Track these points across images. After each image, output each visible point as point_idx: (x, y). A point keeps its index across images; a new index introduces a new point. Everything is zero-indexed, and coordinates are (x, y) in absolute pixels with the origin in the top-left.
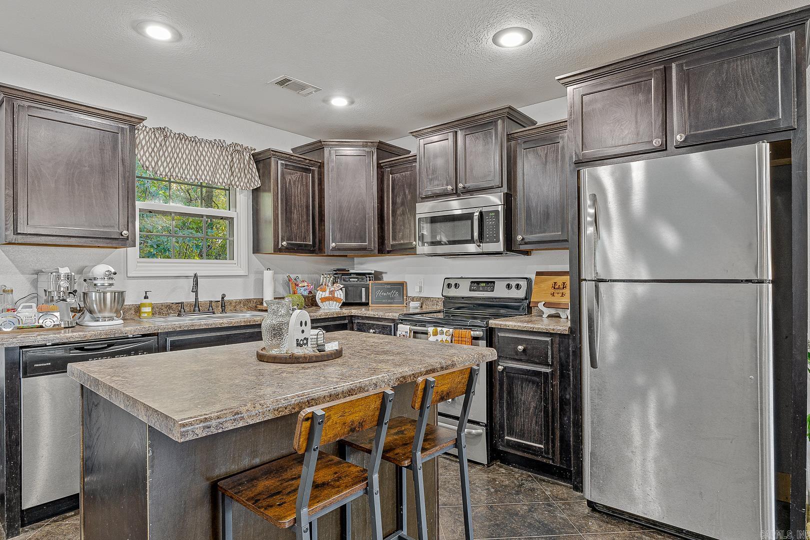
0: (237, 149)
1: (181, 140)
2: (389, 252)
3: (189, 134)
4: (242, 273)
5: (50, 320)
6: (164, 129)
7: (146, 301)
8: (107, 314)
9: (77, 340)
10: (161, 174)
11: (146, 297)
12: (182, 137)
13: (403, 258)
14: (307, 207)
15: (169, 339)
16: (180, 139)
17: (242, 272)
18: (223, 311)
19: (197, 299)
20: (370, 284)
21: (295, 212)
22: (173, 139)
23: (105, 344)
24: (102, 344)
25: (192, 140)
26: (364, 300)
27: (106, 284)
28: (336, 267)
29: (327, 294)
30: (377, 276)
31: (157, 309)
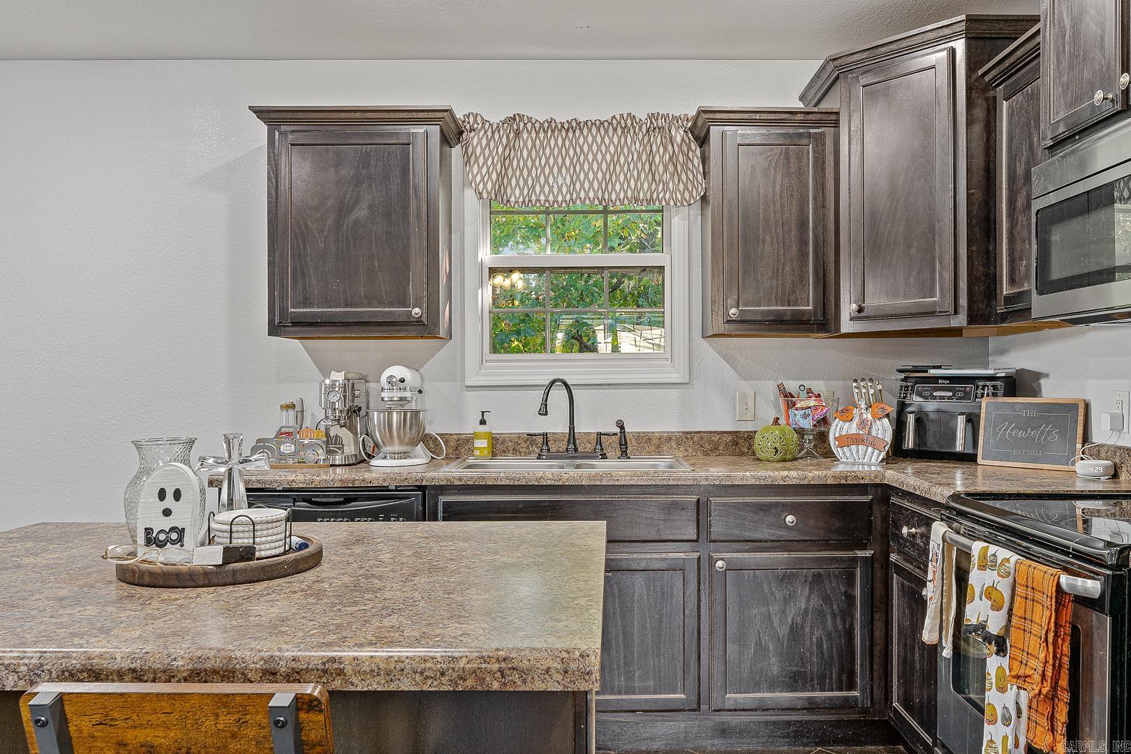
0: (656, 126)
1: (545, 132)
2: (1004, 318)
3: (561, 118)
4: (675, 377)
5: (313, 452)
6: (514, 119)
7: (482, 429)
8: (397, 448)
9: (301, 485)
10: (516, 202)
11: (483, 422)
12: (550, 126)
13: (1083, 333)
14: (803, 224)
15: (443, 499)
16: (544, 129)
17: (678, 375)
18: (624, 454)
19: (572, 428)
20: (984, 405)
21: (768, 239)
22: (529, 133)
23: (340, 496)
24: (335, 496)
25: (566, 127)
26: (959, 447)
27: (395, 399)
28: (909, 363)
29: (852, 428)
30: (1015, 385)
31: (510, 444)
